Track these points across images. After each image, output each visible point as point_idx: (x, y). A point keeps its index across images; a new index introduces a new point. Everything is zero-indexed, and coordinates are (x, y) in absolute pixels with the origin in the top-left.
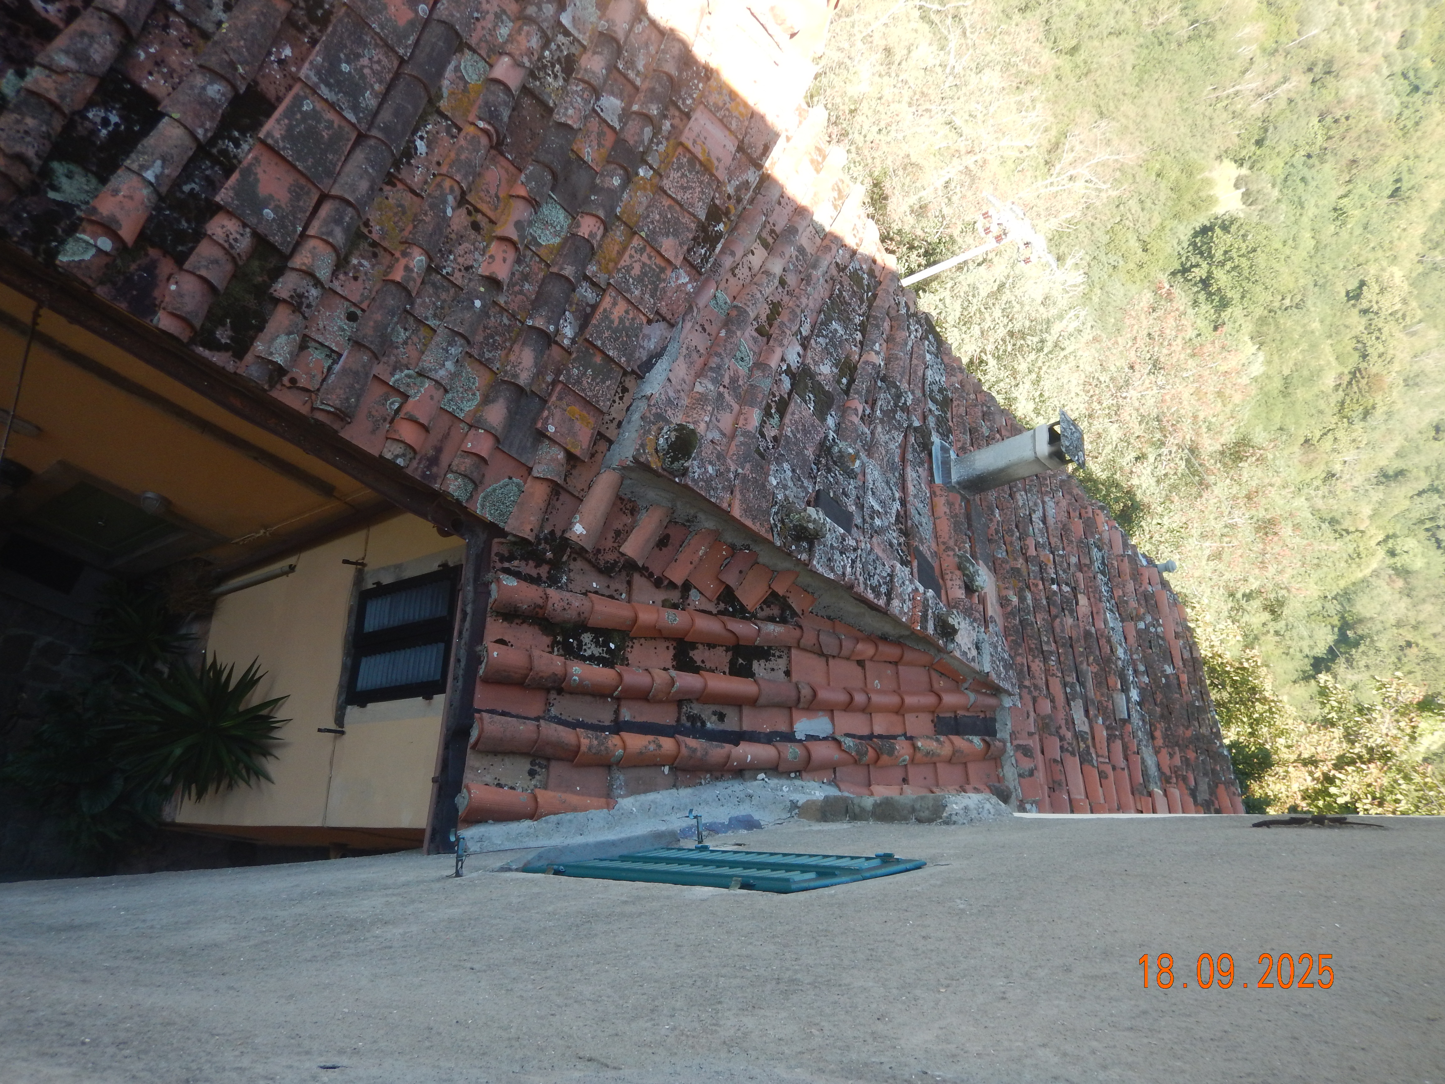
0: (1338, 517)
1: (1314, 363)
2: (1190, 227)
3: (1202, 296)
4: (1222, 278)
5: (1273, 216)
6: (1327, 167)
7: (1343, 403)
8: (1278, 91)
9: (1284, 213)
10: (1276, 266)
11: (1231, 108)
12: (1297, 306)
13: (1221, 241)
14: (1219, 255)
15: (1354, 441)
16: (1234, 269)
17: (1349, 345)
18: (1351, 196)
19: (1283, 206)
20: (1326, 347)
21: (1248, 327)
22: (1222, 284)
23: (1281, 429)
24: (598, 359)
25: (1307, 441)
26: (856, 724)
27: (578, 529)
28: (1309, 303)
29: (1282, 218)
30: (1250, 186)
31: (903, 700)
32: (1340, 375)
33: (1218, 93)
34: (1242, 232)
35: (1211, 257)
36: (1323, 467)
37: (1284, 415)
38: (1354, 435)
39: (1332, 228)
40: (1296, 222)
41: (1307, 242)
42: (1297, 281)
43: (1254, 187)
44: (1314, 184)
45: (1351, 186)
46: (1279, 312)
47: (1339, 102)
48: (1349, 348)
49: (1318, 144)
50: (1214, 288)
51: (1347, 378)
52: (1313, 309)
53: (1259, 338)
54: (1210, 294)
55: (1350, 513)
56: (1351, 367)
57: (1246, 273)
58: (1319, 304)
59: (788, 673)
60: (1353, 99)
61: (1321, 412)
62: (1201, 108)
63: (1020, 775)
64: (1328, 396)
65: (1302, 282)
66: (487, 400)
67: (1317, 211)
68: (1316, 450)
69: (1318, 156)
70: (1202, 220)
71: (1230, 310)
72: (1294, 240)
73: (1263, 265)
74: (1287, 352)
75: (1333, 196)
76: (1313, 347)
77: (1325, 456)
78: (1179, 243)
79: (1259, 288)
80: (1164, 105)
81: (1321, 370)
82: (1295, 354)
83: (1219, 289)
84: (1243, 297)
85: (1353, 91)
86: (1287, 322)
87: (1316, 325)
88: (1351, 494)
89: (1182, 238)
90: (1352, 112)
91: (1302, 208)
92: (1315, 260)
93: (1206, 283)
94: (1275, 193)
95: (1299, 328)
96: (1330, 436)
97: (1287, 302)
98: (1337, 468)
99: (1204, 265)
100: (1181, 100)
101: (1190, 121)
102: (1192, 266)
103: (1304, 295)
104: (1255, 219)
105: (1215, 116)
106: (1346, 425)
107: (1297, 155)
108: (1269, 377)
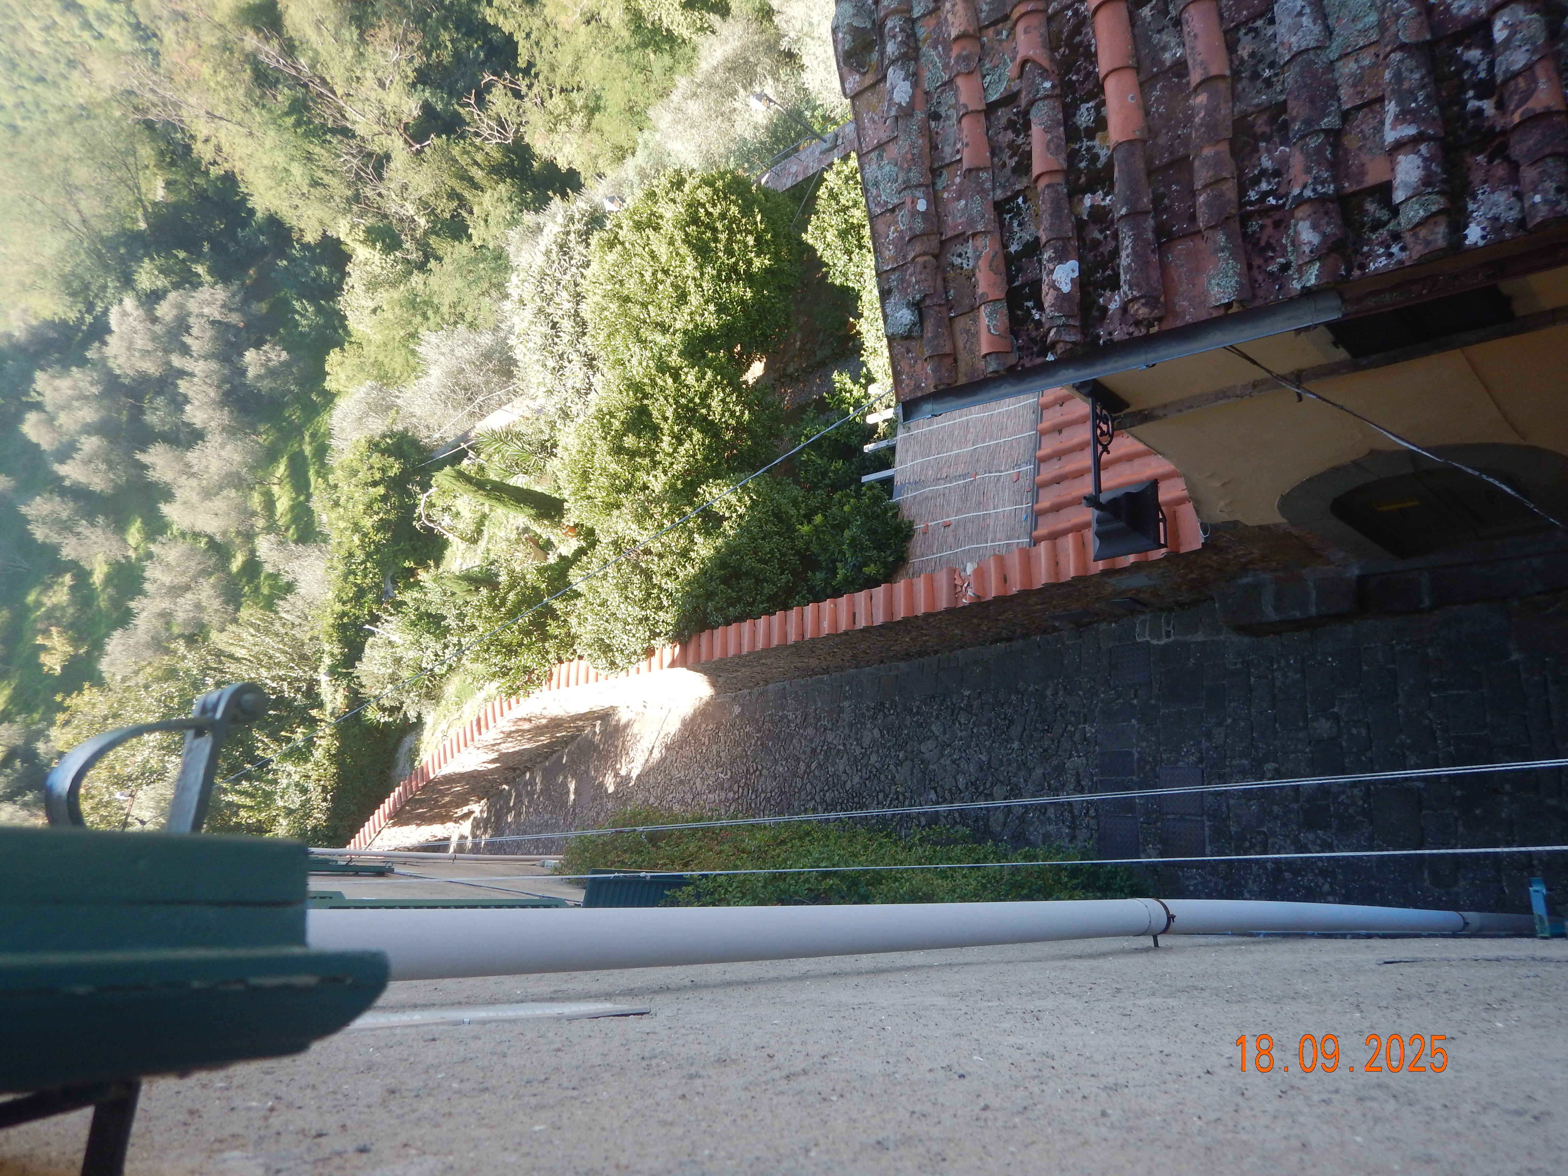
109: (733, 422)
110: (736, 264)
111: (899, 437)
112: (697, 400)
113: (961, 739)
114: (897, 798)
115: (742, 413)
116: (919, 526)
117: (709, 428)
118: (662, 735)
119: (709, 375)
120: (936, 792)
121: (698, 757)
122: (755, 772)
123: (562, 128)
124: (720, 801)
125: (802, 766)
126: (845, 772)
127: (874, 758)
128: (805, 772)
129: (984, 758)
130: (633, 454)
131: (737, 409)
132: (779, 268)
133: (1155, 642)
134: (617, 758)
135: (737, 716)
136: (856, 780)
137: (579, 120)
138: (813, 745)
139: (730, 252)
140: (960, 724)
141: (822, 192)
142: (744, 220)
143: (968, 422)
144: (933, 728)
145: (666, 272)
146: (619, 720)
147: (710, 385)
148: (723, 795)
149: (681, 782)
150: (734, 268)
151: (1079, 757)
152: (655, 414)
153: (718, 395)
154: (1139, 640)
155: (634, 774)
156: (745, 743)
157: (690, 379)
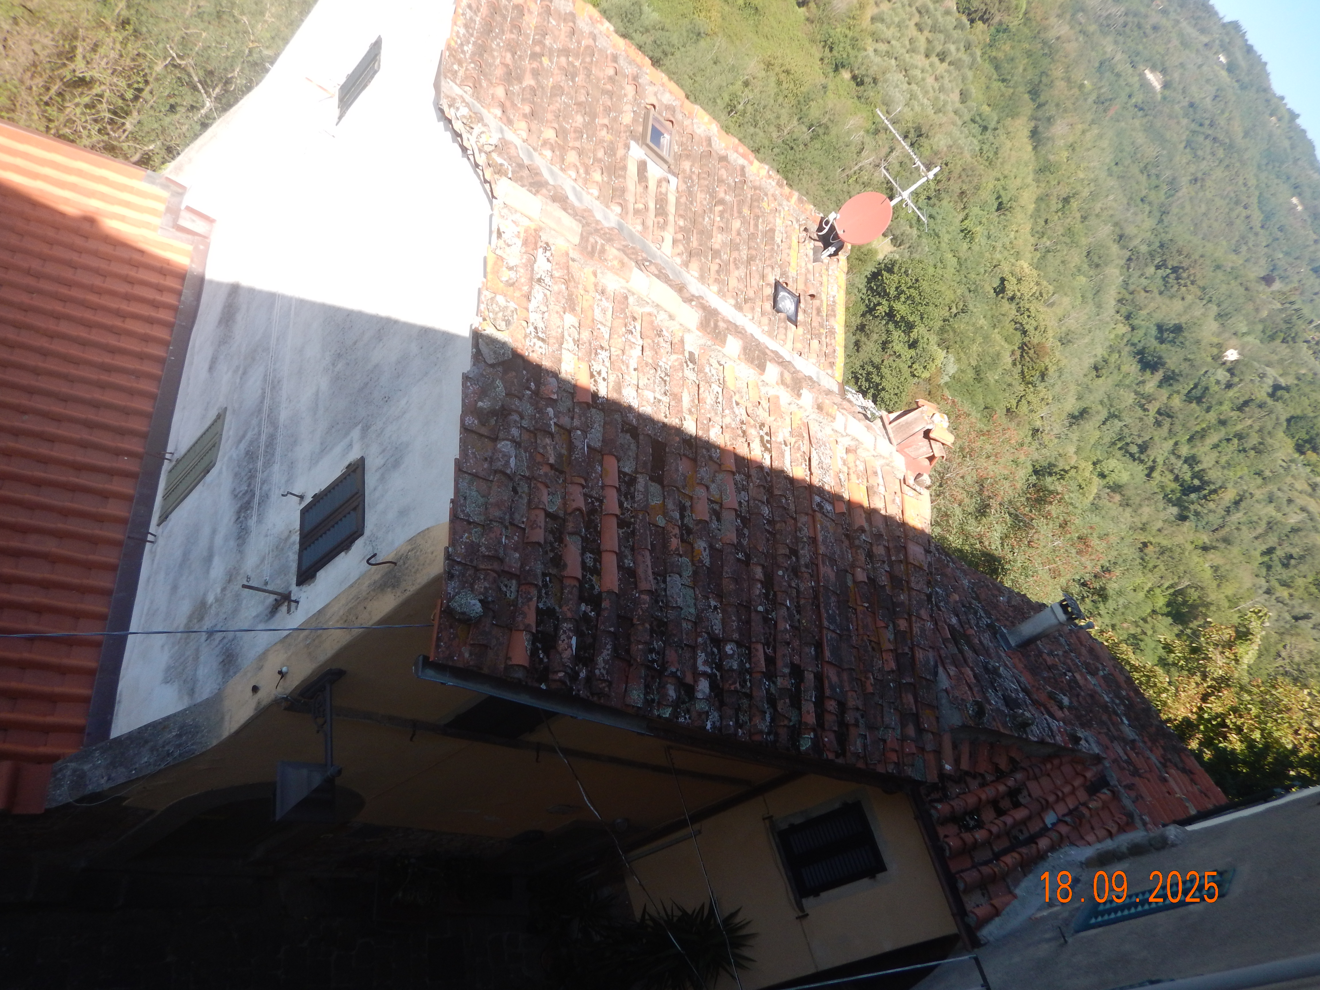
0: (1053, 461)
1: (991, 350)
2: (863, 277)
3: (891, 326)
4: (901, 308)
5: (920, 249)
6: (945, 203)
7: (1022, 372)
8: (890, 159)
9: (926, 245)
10: (936, 287)
11: (861, 181)
12: (963, 311)
13: (891, 282)
14: (893, 292)
15: (1043, 399)
16: (908, 298)
17: (1010, 327)
18: (969, 218)
19: (924, 240)
20: (996, 336)
21: (934, 339)
22: (903, 313)
23: (986, 408)
24: (924, 683)
25: (1008, 410)
26: (1061, 809)
27: (948, 767)
28: (971, 307)
29: (927, 249)
30: (894, 232)
31: (1073, 786)
32: (1013, 353)
33: (847, 172)
34: (903, 270)
35: (888, 294)
36: (1028, 427)
37: (985, 397)
38: (1041, 395)
39: (965, 246)
40: (938, 249)
41: (952, 261)
42: (955, 292)
43: (897, 232)
44: (940, 217)
45: (967, 211)
46: (951, 320)
47: (936, 154)
48: (1011, 330)
49: (933, 188)
50: (898, 318)
51: (1018, 353)
52: (975, 310)
53: (944, 344)
54: (896, 324)
55: (1060, 455)
56: (1018, 344)
57: (917, 299)
58: (978, 305)
59: (1030, 795)
60: (945, 149)
61: (1010, 385)
62: (838, 187)
63: (1133, 802)
64: (1011, 371)
65: (959, 292)
66: (903, 726)
67: (950, 237)
68: (1017, 416)
69: (935, 196)
70: (870, 268)
71: (916, 330)
72: (942, 262)
73: (928, 290)
74: (969, 348)
75: (957, 221)
76: (986, 338)
77: (1026, 418)
78: (859, 291)
79: (931, 308)
80: (810, 192)
81: (998, 354)
82: (975, 348)
83: (902, 317)
84: (922, 318)
85: (942, 143)
86: (960, 325)
87: (982, 321)
88: (1056, 441)
89: (860, 287)
90: (948, 159)
91: (939, 237)
92: (962, 273)
93: (890, 315)
94: (915, 232)
95: (971, 328)
96: (1024, 401)
97: (954, 310)
98: (1038, 424)
99: (884, 302)
100: (821, 184)
101: (834, 199)
102: (875, 305)
103: (964, 301)
104: (907, 255)
105: (851, 189)
106: (1032, 389)
107: (920, 200)
108: (962, 371)
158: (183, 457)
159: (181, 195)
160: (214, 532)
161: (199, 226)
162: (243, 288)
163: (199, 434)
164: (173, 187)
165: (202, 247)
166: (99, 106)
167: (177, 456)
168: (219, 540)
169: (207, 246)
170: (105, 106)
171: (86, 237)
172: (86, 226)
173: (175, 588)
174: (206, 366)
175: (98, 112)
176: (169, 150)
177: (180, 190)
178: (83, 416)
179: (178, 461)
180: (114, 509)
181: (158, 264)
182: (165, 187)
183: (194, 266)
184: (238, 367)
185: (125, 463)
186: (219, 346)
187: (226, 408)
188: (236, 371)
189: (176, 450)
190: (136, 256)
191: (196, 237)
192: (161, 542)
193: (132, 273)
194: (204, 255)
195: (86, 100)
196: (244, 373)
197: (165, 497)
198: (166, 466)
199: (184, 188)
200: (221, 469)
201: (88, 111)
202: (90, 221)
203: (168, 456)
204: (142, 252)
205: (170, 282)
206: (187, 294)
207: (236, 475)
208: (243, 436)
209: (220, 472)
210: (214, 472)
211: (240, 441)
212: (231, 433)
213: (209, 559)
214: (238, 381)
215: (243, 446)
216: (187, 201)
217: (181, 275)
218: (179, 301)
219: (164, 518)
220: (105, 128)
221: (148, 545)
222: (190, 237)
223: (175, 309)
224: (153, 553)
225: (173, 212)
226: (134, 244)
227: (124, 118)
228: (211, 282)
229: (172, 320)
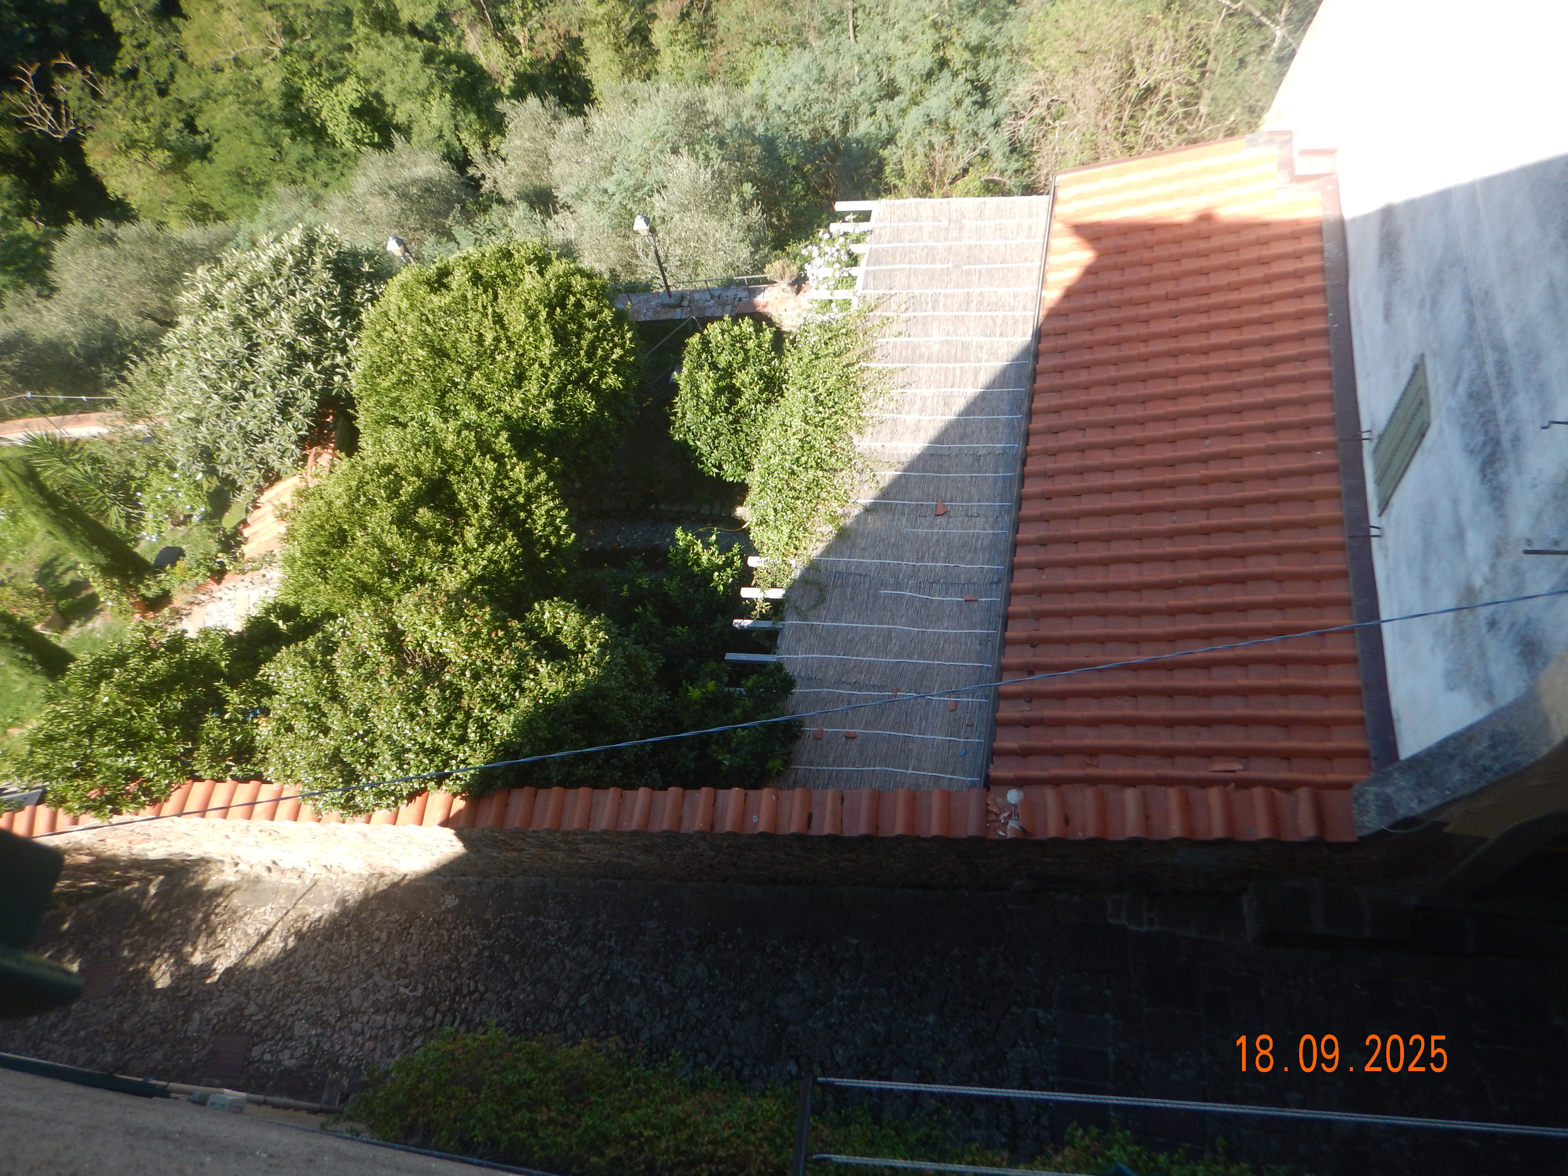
109: (553, 540)
110: (590, 370)
111: (788, 622)
112: (521, 499)
113: (842, 998)
114: (731, 1063)
115: (567, 535)
116: (810, 729)
117: (525, 536)
118: (293, 914)
119: (542, 476)
120: (798, 1063)
121: (363, 957)
122: (471, 993)
123: (136, 155)
124: (395, 1028)
125: (563, 998)
126: (639, 1015)
127: (693, 1004)
128: (567, 1006)
129: (879, 1028)
130: (423, 534)
131: (564, 527)
132: (624, 395)
133: (1133, 927)
134: (190, 937)
135: (448, 911)
136: (660, 1028)
137: (162, 157)
138: (586, 971)
139: (590, 356)
140: (842, 978)
141: (695, 340)
142: (613, 330)
143: (890, 631)
144: (799, 978)
145: (511, 344)
146: (205, 882)
147: (538, 489)
148: (402, 1020)
149: (319, 990)
150: (585, 374)
151: (1028, 1047)
152: (462, 496)
153: (546, 502)
154: (1110, 921)
155: (220, 966)
156: (459, 950)
157: (519, 472)
158: (1386, 430)
159: (1289, 141)
160: (1456, 502)
161: (1320, 165)
162: (1398, 206)
163: (1396, 397)
164: (1279, 138)
165: (1330, 188)
166: (1170, 107)
167: (1377, 432)
168: (1466, 511)
169: (1336, 183)
170: (1175, 103)
171: (1208, 237)
172: (1204, 226)
173: (1425, 581)
174: (1380, 317)
175: (1171, 113)
176: (1251, 110)
177: (1286, 138)
178: (1261, 422)
179: (1381, 437)
180: (1324, 511)
181: (1288, 230)
182: (1269, 142)
183: (1327, 213)
184: (1423, 301)
185: (1320, 459)
186: (1389, 287)
187: (1422, 356)
188: (1422, 305)
189: (1373, 425)
190: (1263, 232)
191: (1321, 180)
192: (1389, 533)
193: (1265, 252)
194: (1335, 196)
195: (1156, 107)
196: (1434, 303)
197: (1379, 482)
198: (1367, 448)
199: (1289, 133)
200: (1441, 427)
201: (1161, 118)
202: (1206, 218)
203: (1365, 436)
204: (1266, 225)
205: (1309, 243)
206: (1330, 247)
207: (1464, 426)
208: (1458, 377)
209: (1441, 431)
210: (1432, 434)
211: (1456, 385)
212: (1440, 380)
213: (1459, 536)
214: (1428, 316)
215: (1461, 389)
216: (1298, 144)
217: (1317, 230)
218: (1323, 259)
219: (1384, 505)
220: (1182, 125)
221: (1375, 542)
222: (1312, 183)
223: (1321, 270)
224: (1384, 548)
225: (1287, 165)
226: (1256, 221)
227: (1196, 104)
228: (1354, 220)
229: (1322, 283)
